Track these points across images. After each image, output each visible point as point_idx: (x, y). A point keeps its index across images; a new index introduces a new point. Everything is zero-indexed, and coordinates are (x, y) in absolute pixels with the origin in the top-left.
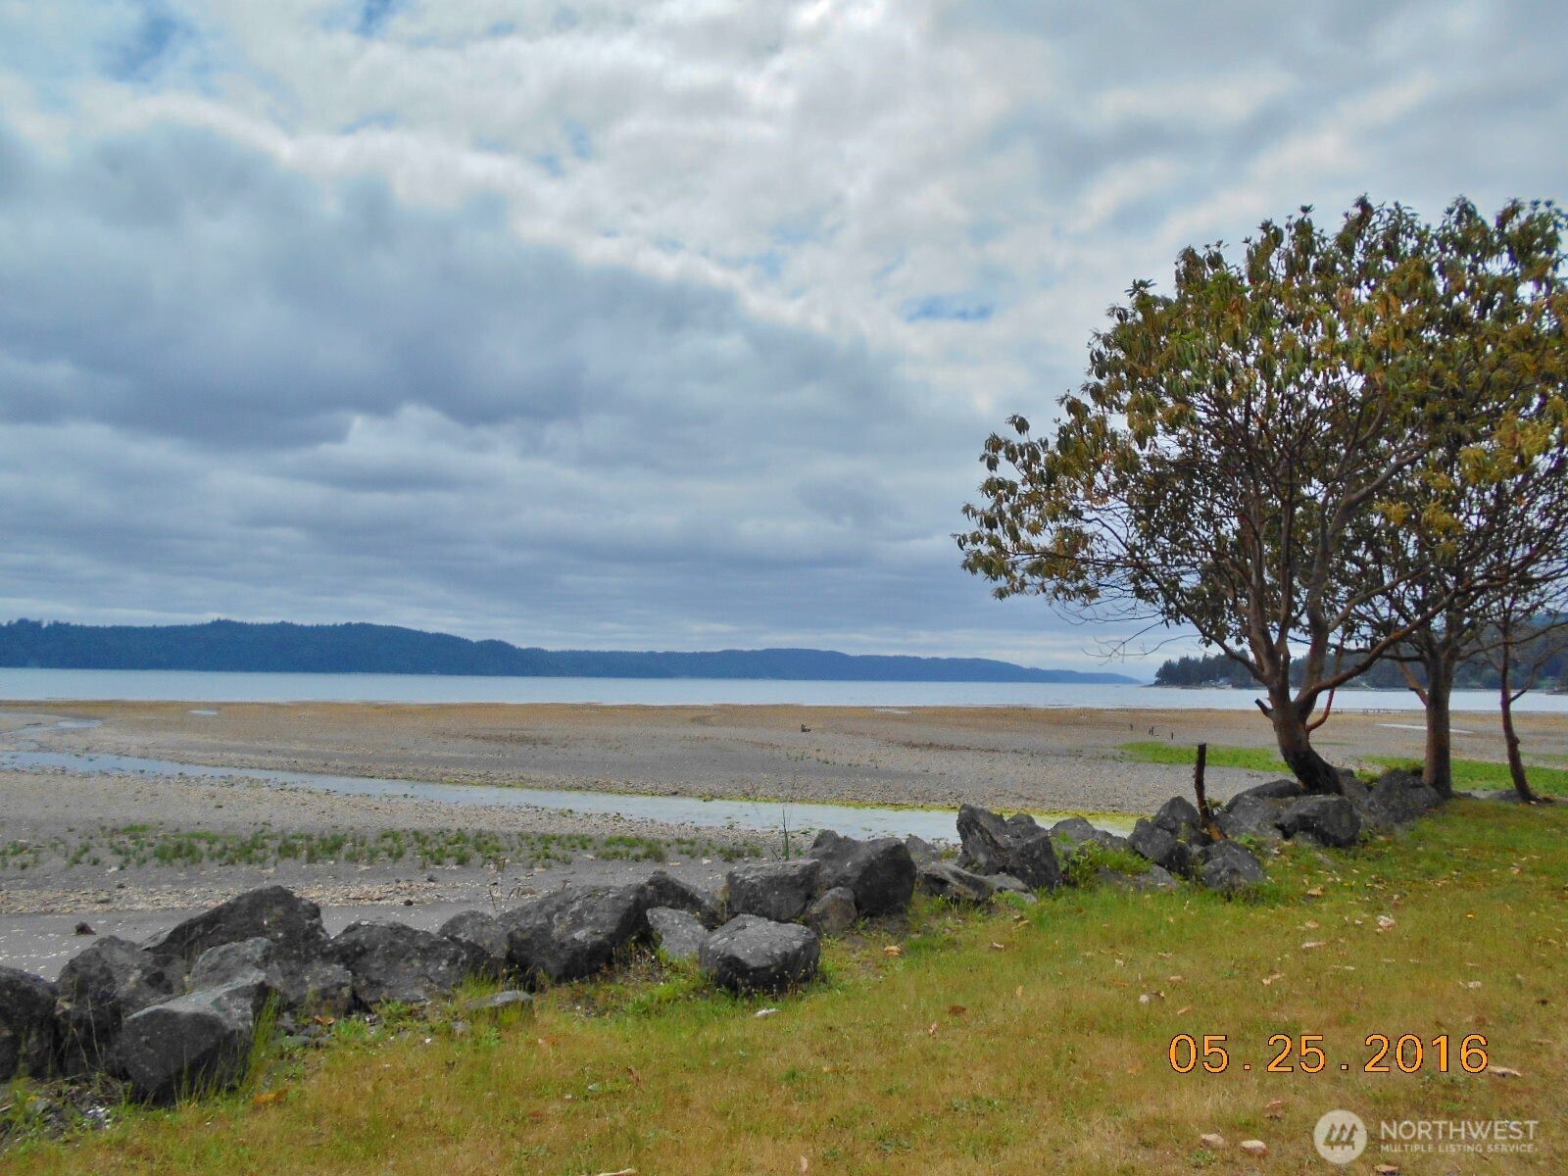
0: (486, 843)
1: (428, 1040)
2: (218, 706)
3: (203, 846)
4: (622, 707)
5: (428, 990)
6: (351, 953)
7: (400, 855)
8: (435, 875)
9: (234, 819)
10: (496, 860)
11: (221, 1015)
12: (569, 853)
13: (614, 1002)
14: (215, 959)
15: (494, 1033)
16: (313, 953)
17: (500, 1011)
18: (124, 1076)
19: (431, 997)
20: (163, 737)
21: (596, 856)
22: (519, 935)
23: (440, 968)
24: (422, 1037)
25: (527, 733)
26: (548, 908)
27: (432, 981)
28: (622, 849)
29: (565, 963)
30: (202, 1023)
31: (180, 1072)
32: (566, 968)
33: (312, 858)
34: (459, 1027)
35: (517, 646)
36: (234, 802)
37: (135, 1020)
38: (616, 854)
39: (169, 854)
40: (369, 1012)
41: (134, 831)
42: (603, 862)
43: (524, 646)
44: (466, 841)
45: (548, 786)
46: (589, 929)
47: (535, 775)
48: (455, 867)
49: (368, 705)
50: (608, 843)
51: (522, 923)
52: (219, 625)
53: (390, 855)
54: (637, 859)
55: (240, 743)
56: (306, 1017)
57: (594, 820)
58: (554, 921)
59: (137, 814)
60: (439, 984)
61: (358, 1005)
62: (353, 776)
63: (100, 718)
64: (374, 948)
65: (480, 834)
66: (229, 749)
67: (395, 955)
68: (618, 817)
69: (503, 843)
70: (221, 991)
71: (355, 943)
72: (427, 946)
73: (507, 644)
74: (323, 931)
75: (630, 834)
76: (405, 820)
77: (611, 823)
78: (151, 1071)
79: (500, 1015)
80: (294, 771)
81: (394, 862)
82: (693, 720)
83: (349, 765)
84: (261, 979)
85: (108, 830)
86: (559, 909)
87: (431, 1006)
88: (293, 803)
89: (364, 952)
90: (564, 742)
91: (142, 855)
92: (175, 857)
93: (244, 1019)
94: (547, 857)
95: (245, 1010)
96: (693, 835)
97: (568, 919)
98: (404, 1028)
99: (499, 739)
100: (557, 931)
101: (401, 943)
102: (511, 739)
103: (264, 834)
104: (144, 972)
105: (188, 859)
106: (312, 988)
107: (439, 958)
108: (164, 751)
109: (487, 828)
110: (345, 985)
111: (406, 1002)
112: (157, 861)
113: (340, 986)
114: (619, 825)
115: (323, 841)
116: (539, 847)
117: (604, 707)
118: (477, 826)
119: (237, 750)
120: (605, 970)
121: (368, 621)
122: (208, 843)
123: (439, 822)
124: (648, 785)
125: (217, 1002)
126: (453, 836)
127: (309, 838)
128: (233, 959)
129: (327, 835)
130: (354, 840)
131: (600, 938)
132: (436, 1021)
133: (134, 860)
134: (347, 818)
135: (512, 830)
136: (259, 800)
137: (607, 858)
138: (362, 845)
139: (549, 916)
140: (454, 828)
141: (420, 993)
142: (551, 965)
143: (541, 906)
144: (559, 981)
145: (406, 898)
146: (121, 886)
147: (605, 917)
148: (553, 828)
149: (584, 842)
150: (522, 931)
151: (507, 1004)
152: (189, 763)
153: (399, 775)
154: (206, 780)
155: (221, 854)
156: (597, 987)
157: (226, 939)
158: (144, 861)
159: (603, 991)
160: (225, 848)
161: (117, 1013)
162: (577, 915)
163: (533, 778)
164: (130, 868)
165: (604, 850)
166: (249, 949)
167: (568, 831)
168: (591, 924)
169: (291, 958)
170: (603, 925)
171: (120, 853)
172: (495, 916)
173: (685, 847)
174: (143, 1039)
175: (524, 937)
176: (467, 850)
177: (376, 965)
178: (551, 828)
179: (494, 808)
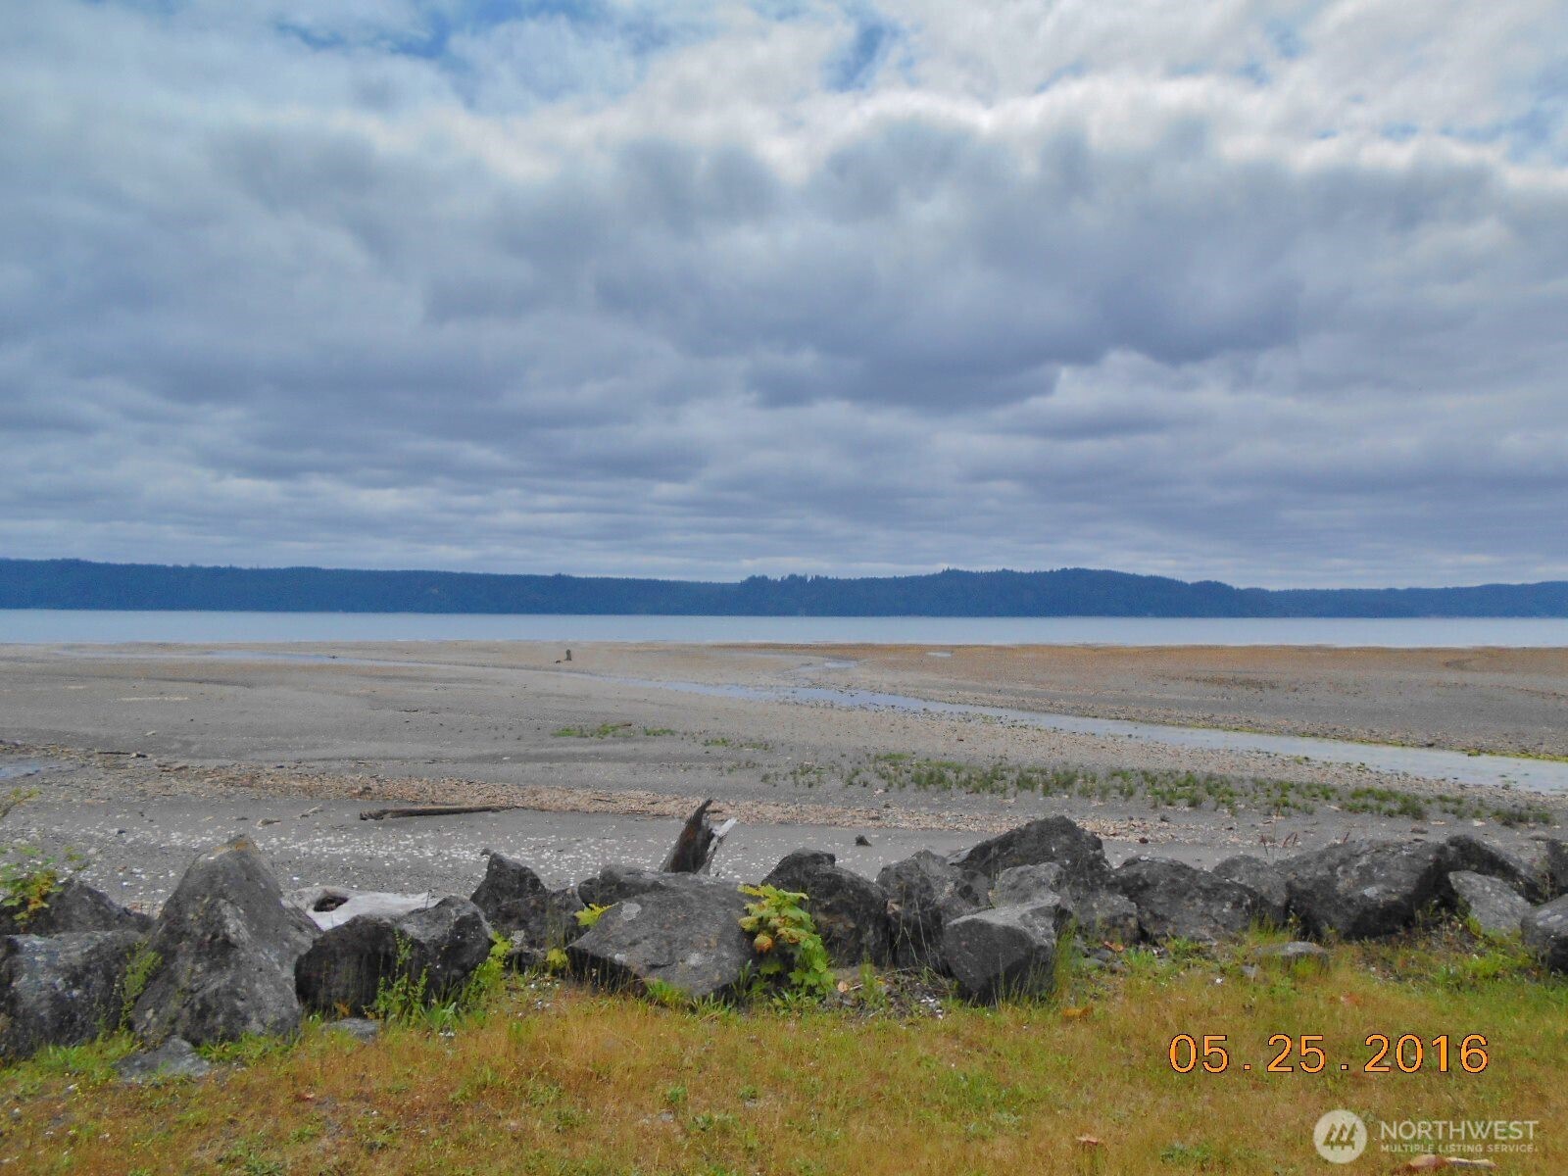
0: (1217, 786)
1: (1219, 981)
2: (952, 649)
3: (950, 775)
4: (1359, 650)
5: (1213, 930)
6: (1134, 886)
7: (1131, 793)
8: (1168, 816)
9: (973, 752)
10: (1230, 805)
11: (1028, 930)
12: (1311, 802)
13: (1416, 969)
14: (1014, 879)
15: (1288, 982)
16: (1099, 882)
17: (1293, 961)
18: (947, 972)
19: (1217, 938)
20: (909, 677)
21: (1342, 808)
22: (1298, 885)
23: (1225, 910)
24: (1212, 976)
25: (1252, 677)
26: (1329, 860)
27: (1216, 922)
28: (1372, 802)
29: (1353, 920)
30: (1013, 936)
31: (997, 976)
32: (1355, 925)
33: (1047, 791)
34: (1252, 972)
35: (1235, 587)
36: (972, 736)
37: (956, 926)
38: (1365, 807)
39: (924, 780)
40: (1155, 944)
41: (893, 759)
42: (1350, 814)
43: (1242, 587)
44: (1196, 783)
45: (1280, 732)
46: (1381, 886)
47: (1264, 719)
48: (1187, 809)
49: (1086, 647)
50: (1355, 795)
51: (1301, 873)
52: (948, 574)
53: (1121, 793)
54: (1390, 814)
55: (970, 683)
56: (1097, 941)
57: (1335, 769)
58: (1338, 874)
59: (894, 744)
60: (1224, 926)
61: (1143, 937)
62: (1077, 716)
63: (856, 659)
64: (1155, 885)
65: (1210, 777)
66: (965, 688)
67: (1177, 893)
68: (1362, 766)
69: (1235, 788)
70: (1026, 908)
71: (1137, 876)
72: (1209, 886)
73: (1224, 586)
74: (1106, 862)
75: (1378, 786)
76: (1131, 761)
77: (1356, 773)
78: (972, 974)
79: (1293, 965)
80: (1023, 709)
81: (1126, 800)
82: (1447, 665)
83: (1072, 705)
84: (1057, 901)
85: (872, 756)
86: (1343, 861)
87: (1218, 946)
88: (1024, 740)
89: (1146, 886)
90: (1293, 686)
91: (901, 780)
92: (929, 784)
93: (1048, 936)
94: (1286, 805)
95: (1047, 928)
96: (1458, 793)
97: (1355, 873)
98: (1194, 965)
99: (1221, 682)
100: (1341, 886)
101: (1181, 881)
102: (1234, 682)
103: (1003, 766)
104: (956, 884)
105: (940, 786)
106: (1100, 916)
107: (1224, 899)
108: (909, 689)
109: (1217, 772)
110: (1131, 916)
111: (1192, 939)
112: (914, 785)
113: (1127, 916)
114: (1364, 776)
115: (1057, 776)
116: (1276, 795)
117: (1336, 649)
118: (1206, 769)
119: (973, 689)
120: (1402, 932)
121: (1082, 566)
122: (955, 772)
123: (1166, 764)
124: (1397, 735)
125: (1023, 917)
126: (1182, 777)
127: (1043, 772)
128: (1029, 881)
129: (1059, 769)
130: (1085, 777)
131: (1395, 898)
132: (1226, 962)
133: (895, 785)
134: (1077, 757)
135: (1245, 775)
136: (995, 735)
137: (1354, 810)
138: (1093, 781)
139: (1332, 868)
140: (1183, 770)
141: (1207, 934)
142: (1339, 920)
143: (1321, 857)
144: (1347, 937)
145: (1141, 836)
146: (887, 806)
147: (1400, 875)
148: (1288, 775)
149: (1327, 793)
150: (1302, 881)
151: (1301, 955)
152: (932, 700)
153: (1122, 716)
154: (946, 716)
155: (967, 783)
156: (1395, 948)
157: (1019, 860)
158: (904, 786)
159: (1402, 956)
160: (970, 778)
161: (937, 918)
162: (1365, 871)
163: (1262, 722)
164: (894, 791)
165: (1351, 802)
166: (1043, 873)
167: (1306, 779)
168: (1382, 881)
169: (1079, 885)
170: (1398, 884)
171: (884, 777)
172: (1271, 862)
173: (1450, 806)
174: (964, 943)
175: (1304, 887)
176: (1198, 792)
177: (1159, 900)
178: (1287, 775)
179: (1222, 752)
